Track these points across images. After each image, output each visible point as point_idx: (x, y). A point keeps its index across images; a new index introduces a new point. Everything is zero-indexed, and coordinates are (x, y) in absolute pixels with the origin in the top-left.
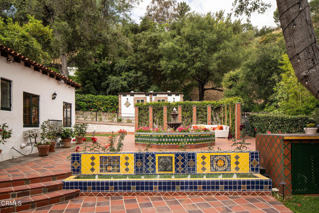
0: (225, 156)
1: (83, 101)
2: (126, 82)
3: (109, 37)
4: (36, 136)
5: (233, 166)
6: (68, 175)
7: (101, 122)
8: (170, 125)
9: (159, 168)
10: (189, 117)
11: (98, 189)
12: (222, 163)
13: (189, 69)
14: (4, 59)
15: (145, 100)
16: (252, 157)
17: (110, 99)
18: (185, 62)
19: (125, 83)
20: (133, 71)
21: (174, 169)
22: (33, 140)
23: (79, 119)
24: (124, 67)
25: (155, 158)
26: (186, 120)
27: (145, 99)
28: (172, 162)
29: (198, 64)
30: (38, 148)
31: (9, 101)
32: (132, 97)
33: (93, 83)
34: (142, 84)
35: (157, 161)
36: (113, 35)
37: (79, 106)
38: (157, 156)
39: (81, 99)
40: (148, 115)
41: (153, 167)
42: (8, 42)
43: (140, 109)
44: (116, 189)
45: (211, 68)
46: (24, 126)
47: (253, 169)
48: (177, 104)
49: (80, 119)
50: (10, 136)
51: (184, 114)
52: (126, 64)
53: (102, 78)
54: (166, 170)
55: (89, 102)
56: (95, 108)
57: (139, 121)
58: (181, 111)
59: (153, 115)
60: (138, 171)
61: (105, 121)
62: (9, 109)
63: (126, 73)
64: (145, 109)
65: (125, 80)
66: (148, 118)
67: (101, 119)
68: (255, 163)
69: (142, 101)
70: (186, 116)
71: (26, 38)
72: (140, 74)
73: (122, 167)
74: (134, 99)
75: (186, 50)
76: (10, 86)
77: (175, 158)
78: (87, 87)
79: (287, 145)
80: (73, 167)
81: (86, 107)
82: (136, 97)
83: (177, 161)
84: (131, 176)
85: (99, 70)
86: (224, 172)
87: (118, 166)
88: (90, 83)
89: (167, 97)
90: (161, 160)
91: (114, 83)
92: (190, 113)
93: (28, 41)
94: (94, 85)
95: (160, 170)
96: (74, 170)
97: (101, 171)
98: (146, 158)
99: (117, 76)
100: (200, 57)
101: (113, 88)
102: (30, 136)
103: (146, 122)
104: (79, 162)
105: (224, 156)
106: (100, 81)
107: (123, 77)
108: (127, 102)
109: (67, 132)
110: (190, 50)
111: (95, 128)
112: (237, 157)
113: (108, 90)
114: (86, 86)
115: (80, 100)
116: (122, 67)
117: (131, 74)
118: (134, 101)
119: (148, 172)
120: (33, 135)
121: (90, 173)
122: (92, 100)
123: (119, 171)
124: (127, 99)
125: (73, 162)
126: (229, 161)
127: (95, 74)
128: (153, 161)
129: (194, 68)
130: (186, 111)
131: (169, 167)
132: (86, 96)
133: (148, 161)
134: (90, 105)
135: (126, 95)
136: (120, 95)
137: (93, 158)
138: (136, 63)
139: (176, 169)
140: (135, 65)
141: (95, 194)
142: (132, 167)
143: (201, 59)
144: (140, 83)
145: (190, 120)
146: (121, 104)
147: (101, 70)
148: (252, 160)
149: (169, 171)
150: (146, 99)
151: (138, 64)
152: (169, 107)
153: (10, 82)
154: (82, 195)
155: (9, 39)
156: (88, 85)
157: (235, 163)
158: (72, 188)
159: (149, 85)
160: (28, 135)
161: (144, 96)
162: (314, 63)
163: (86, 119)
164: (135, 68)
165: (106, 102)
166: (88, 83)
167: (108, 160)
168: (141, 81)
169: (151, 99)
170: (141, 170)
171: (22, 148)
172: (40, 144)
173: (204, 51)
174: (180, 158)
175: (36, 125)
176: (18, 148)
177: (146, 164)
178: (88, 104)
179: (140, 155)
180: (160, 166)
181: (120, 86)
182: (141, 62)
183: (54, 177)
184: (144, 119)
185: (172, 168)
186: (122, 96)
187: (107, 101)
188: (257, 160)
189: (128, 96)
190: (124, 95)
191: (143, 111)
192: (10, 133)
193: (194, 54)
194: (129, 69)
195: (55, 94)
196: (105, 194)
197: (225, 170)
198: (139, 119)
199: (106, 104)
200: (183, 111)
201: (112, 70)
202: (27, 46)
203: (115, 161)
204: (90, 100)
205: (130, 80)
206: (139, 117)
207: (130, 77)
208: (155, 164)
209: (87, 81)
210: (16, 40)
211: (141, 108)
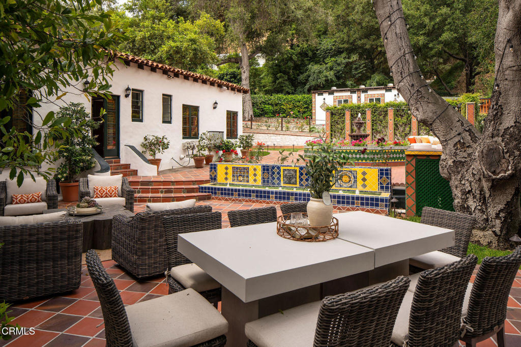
0: (351, 172)
1: (268, 104)
2: (332, 73)
3: (299, 14)
4: (193, 148)
5: (360, 182)
6: (207, 182)
7: (288, 133)
8: (354, 136)
9: (284, 180)
10: (406, 124)
11: (225, 194)
12: (348, 179)
13: (431, 45)
14: (166, 76)
15: (350, 100)
16: (382, 174)
17: (303, 100)
18: (424, 34)
19: (331, 75)
20: (344, 55)
21: (298, 182)
22: (191, 152)
23: (261, 128)
24: (331, 50)
25: (280, 171)
26: (401, 129)
27: (349, 98)
28: (296, 175)
29: (446, 36)
30: (194, 159)
31: (169, 114)
32: (331, 96)
33: (287, 76)
34: (358, 73)
35: (282, 173)
36: (305, 11)
37: (263, 111)
38: (282, 168)
39: (266, 101)
40: (343, 122)
41: (279, 179)
42: (177, 47)
43: (332, 114)
44: (239, 195)
45: (471, 39)
46: (183, 138)
47: (382, 188)
48: (387, 105)
49: (263, 128)
50: (168, 147)
51: (397, 121)
52: (333, 45)
53: (299, 68)
54: (290, 183)
55: (276, 105)
56: (284, 113)
57: (331, 131)
58: (393, 116)
59: (351, 123)
60: (265, 181)
61: (294, 130)
62: (170, 122)
63: (333, 59)
64: (341, 114)
65: (331, 69)
66: (344, 126)
67: (288, 128)
68: (384, 181)
69: (346, 101)
70: (401, 124)
71: (194, 41)
72: (354, 57)
73: (251, 178)
74: (334, 99)
75: (426, 15)
76: (171, 100)
77: (300, 171)
78: (279, 83)
79: (411, 161)
80: (211, 176)
81: (272, 111)
82: (336, 96)
83: (301, 174)
84: (258, 186)
85: (295, 57)
86: (350, 189)
87: (248, 177)
88: (283, 77)
89: (384, 94)
90: (286, 172)
91: (315, 76)
92: (407, 119)
93: (195, 44)
94: (289, 79)
95: (285, 183)
96: (211, 178)
97: (233, 180)
98: (272, 170)
99: (321, 64)
100: (449, 23)
101: (313, 83)
102: (188, 148)
103: (341, 133)
104: (215, 171)
105: (349, 171)
106: (298, 72)
107: (329, 65)
108: (324, 103)
109: (227, 145)
110: (433, 13)
111: (278, 140)
112: (364, 173)
113: (307, 87)
114: (277, 82)
115: (264, 102)
116: (327, 51)
117: (341, 59)
118: (334, 102)
119: (273, 184)
120: (191, 147)
121: (225, 182)
122: (280, 102)
123: (248, 181)
124: (324, 99)
125: (211, 171)
126: (355, 177)
127: (290, 64)
128: (279, 173)
129: (441, 42)
130: (402, 116)
131: (293, 180)
132: (272, 97)
133: (273, 173)
134: (277, 109)
135: (322, 94)
136: (313, 95)
137: (227, 168)
138: (348, 42)
139: (300, 183)
140: (346, 46)
141: (223, 199)
142: (259, 178)
143: (451, 26)
144: (354, 72)
145: (408, 129)
146: (315, 107)
147: (298, 58)
148: (381, 178)
149: (293, 184)
150: (351, 97)
151: (351, 43)
152: (375, 110)
153: (170, 96)
154: (213, 199)
155: (178, 44)
156: (280, 80)
157: (362, 180)
158: (205, 192)
159: (369, 75)
160: (186, 147)
161: (348, 94)
162: (402, 77)
163: (269, 128)
164: (347, 49)
165: (298, 104)
166: (281, 77)
167: (239, 170)
168: (356, 69)
169: (359, 97)
170: (268, 182)
171: (181, 159)
172: (196, 156)
173: (458, 12)
174: (304, 171)
175: (196, 136)
176: (178, 160)
177: (272, 176)
178: (275, 107)
179: (267, 167)
180: (285, 179)
181: (324, 79)
182: (354, 41)
183: (194, 182)
184: (337, 128)
185: (296, 181)
186: (317, 95)
187: (300, 102)
188: (388, 178)
189: (326, 95)
190: (319, 95)
191: (336, 118)
192: (168, 144)
193: (438, 20)
194: (339, 52)
195: (216, 103)
196: (230, 199)
197: (351, 187)
198: (331, 128)
199: (298, 106)
200: (396, 115)
201: (314, 56)
202: (195, 50)
203: (245, 172)
204: (277, 102)
205: (339, 68)
206: (331, 125)
207: (339, 65)
208: (280, 176)
209: (279, 75)
210: (185, 44)
211: (334, 112)
